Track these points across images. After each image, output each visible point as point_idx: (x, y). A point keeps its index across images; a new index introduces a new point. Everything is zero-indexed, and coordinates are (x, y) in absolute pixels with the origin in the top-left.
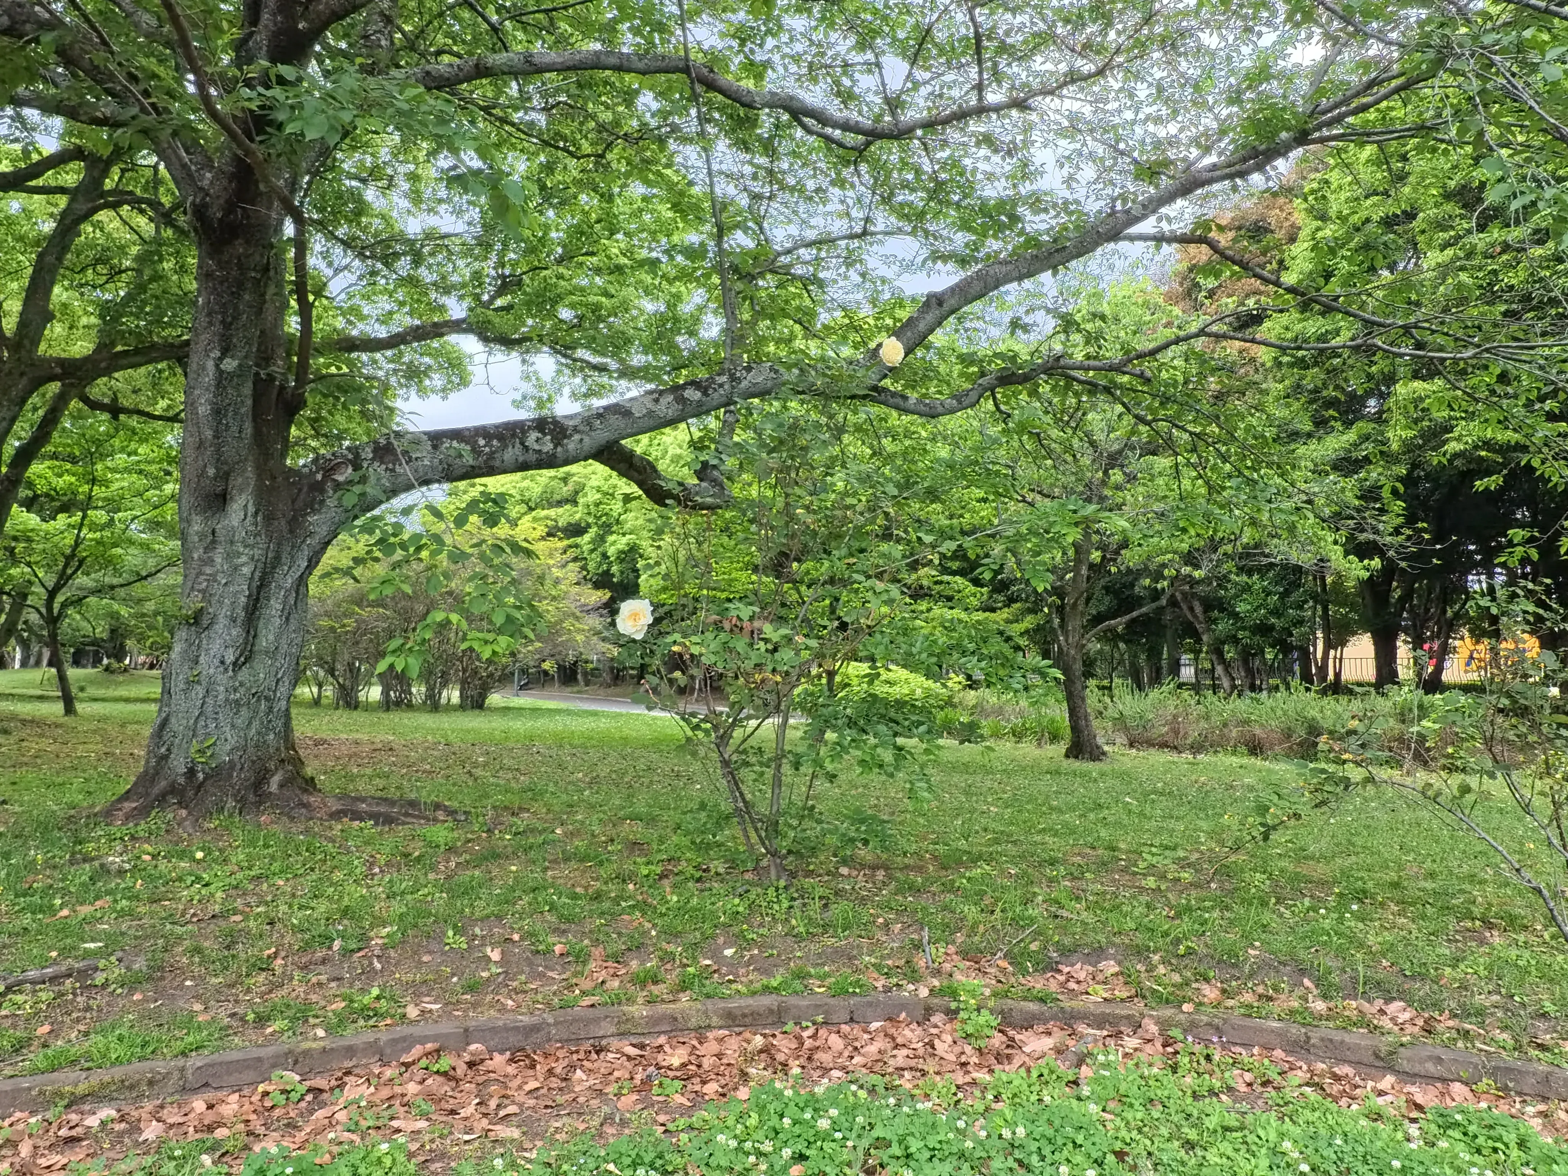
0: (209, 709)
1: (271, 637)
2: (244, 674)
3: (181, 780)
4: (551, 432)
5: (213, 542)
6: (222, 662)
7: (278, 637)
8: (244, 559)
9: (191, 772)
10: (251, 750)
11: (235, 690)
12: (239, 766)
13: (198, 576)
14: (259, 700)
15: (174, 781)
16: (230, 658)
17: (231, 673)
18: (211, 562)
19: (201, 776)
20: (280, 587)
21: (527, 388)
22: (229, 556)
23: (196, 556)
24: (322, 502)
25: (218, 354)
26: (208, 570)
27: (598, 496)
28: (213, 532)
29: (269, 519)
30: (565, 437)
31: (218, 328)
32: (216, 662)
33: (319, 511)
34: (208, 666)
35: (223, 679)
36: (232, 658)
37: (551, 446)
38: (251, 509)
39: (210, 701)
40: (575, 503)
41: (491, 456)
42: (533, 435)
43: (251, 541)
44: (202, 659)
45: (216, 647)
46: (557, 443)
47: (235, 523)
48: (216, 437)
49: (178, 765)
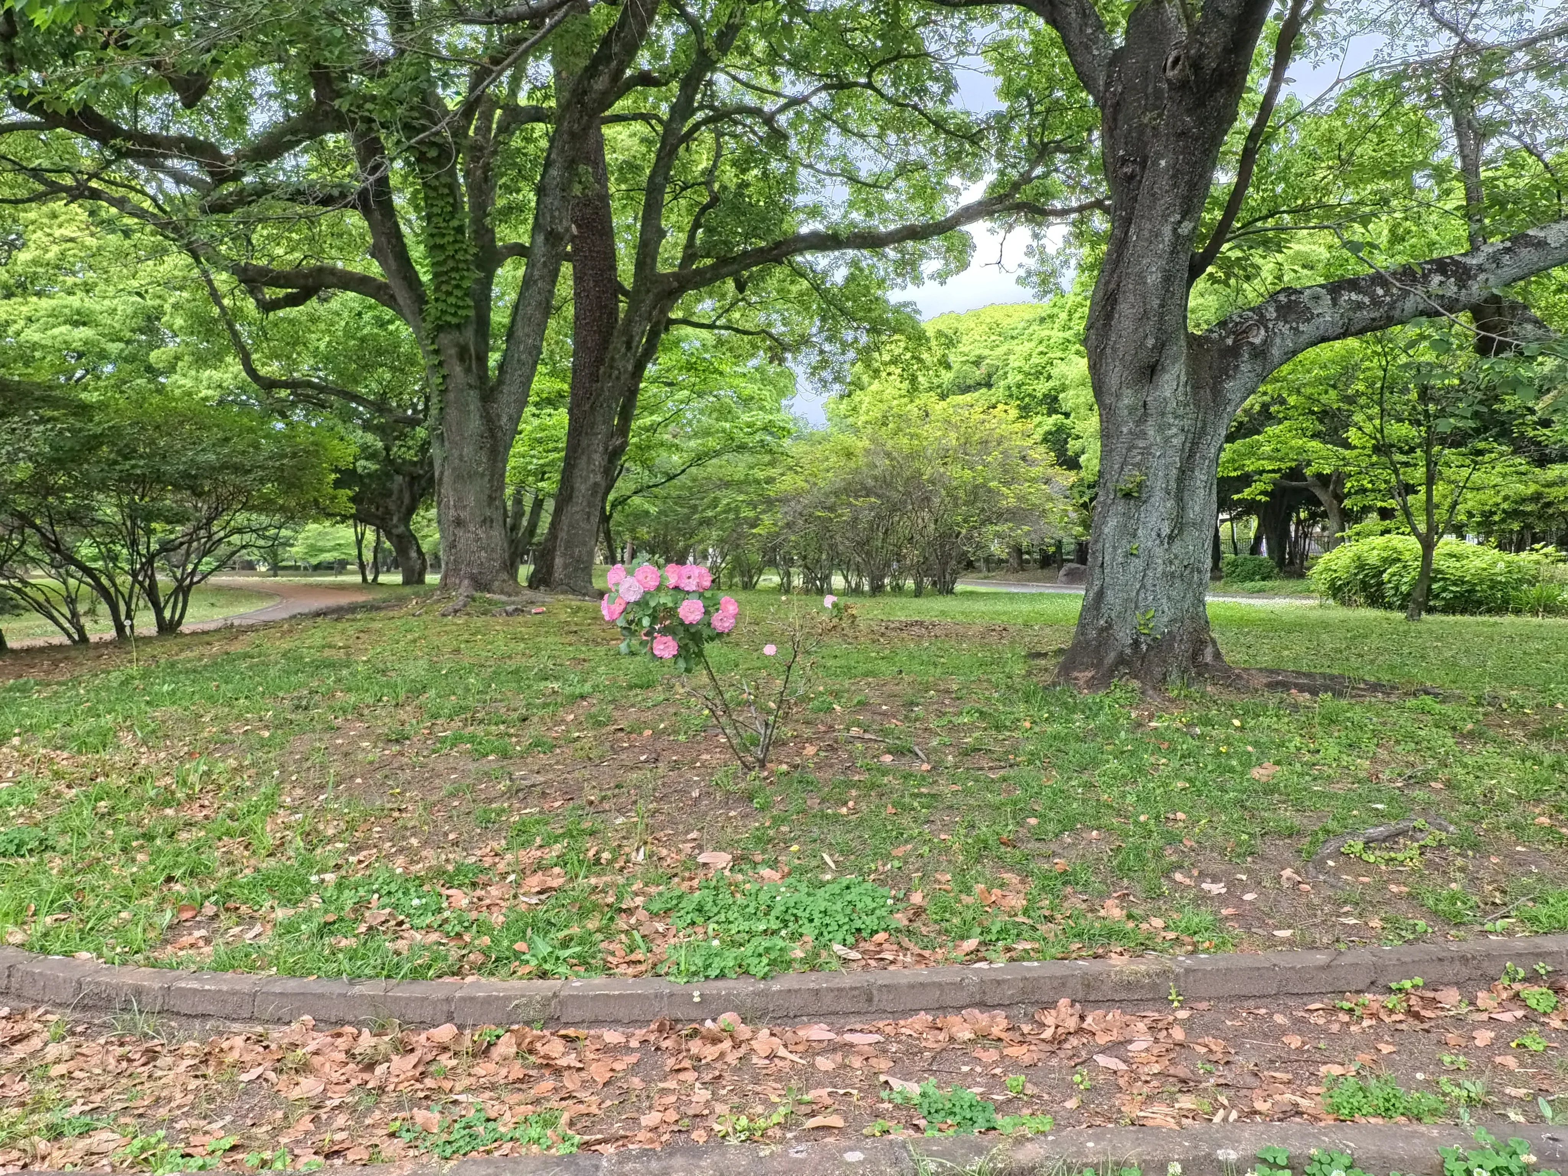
0: (1149, 582)
1: (1197, 508)
2: (1177, 547)
3: (1128, 651)
4: (1454, 274)
5: (1146, 414)
6: (1159, 535)
7: (1203, 509)
8: (1174, 430)
9: (1136, 643)
10: (1187, 622)
11: (1171, 563)
12: (1178, 638)
13: (1129, 450)
14: (1192, 572)
15: (1122, 653)
16: (1166, 531)
17: (1166, 546)
18: (1143, 435)
19: (1144, 647)
20: (1204, 458)
21: (1032, 263)
22: (1161, 429)
23: (1125, 430)
24: (1237, 367)
25: (1178, 217)
26: (1141, 444)
27: (1020, 377)
28: (1145, 404)
29: (1196, 388)
30: (1470, 278)
31: (1182, 190)
32: (1154, 534)
33: (1234, 378)
34: (1146, 539)
35: (1159, 551)
36: (1168, 531)
37: (1455, 289)
38: (1183, 378)
39: (1150, 573)
40: (989, 386)
41: (1392, 306)
42: (1436, 279)
43: (1181, 411)
44: (1140, 532)
45: (1153, 520)
46: (1462, 284)
47: (1168, 394)
48: (1162, 306)
49: (1123, 636)
